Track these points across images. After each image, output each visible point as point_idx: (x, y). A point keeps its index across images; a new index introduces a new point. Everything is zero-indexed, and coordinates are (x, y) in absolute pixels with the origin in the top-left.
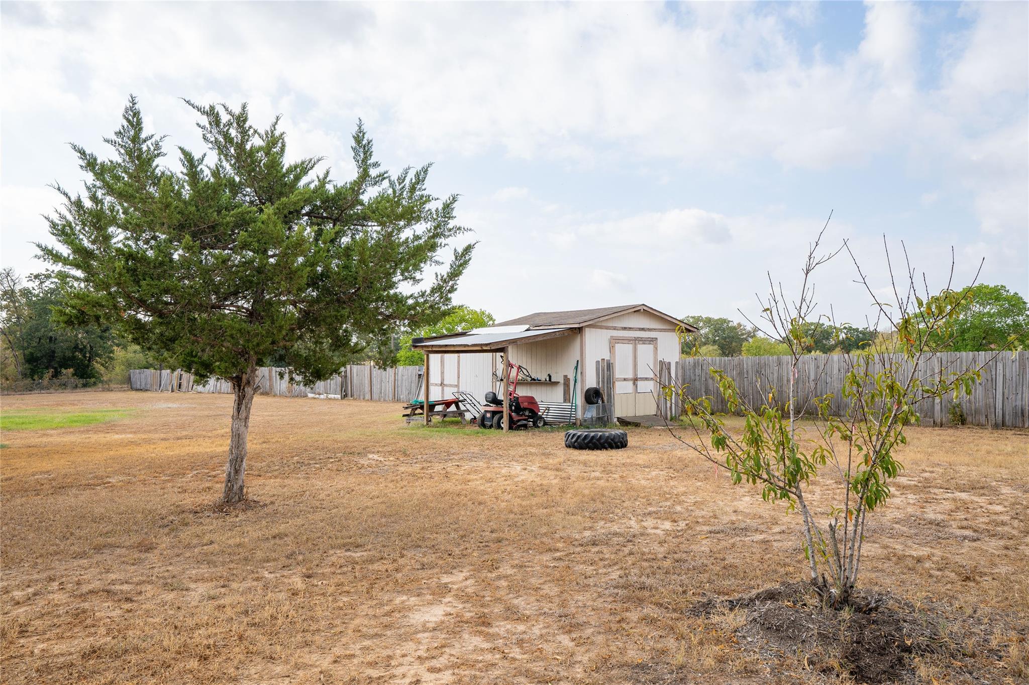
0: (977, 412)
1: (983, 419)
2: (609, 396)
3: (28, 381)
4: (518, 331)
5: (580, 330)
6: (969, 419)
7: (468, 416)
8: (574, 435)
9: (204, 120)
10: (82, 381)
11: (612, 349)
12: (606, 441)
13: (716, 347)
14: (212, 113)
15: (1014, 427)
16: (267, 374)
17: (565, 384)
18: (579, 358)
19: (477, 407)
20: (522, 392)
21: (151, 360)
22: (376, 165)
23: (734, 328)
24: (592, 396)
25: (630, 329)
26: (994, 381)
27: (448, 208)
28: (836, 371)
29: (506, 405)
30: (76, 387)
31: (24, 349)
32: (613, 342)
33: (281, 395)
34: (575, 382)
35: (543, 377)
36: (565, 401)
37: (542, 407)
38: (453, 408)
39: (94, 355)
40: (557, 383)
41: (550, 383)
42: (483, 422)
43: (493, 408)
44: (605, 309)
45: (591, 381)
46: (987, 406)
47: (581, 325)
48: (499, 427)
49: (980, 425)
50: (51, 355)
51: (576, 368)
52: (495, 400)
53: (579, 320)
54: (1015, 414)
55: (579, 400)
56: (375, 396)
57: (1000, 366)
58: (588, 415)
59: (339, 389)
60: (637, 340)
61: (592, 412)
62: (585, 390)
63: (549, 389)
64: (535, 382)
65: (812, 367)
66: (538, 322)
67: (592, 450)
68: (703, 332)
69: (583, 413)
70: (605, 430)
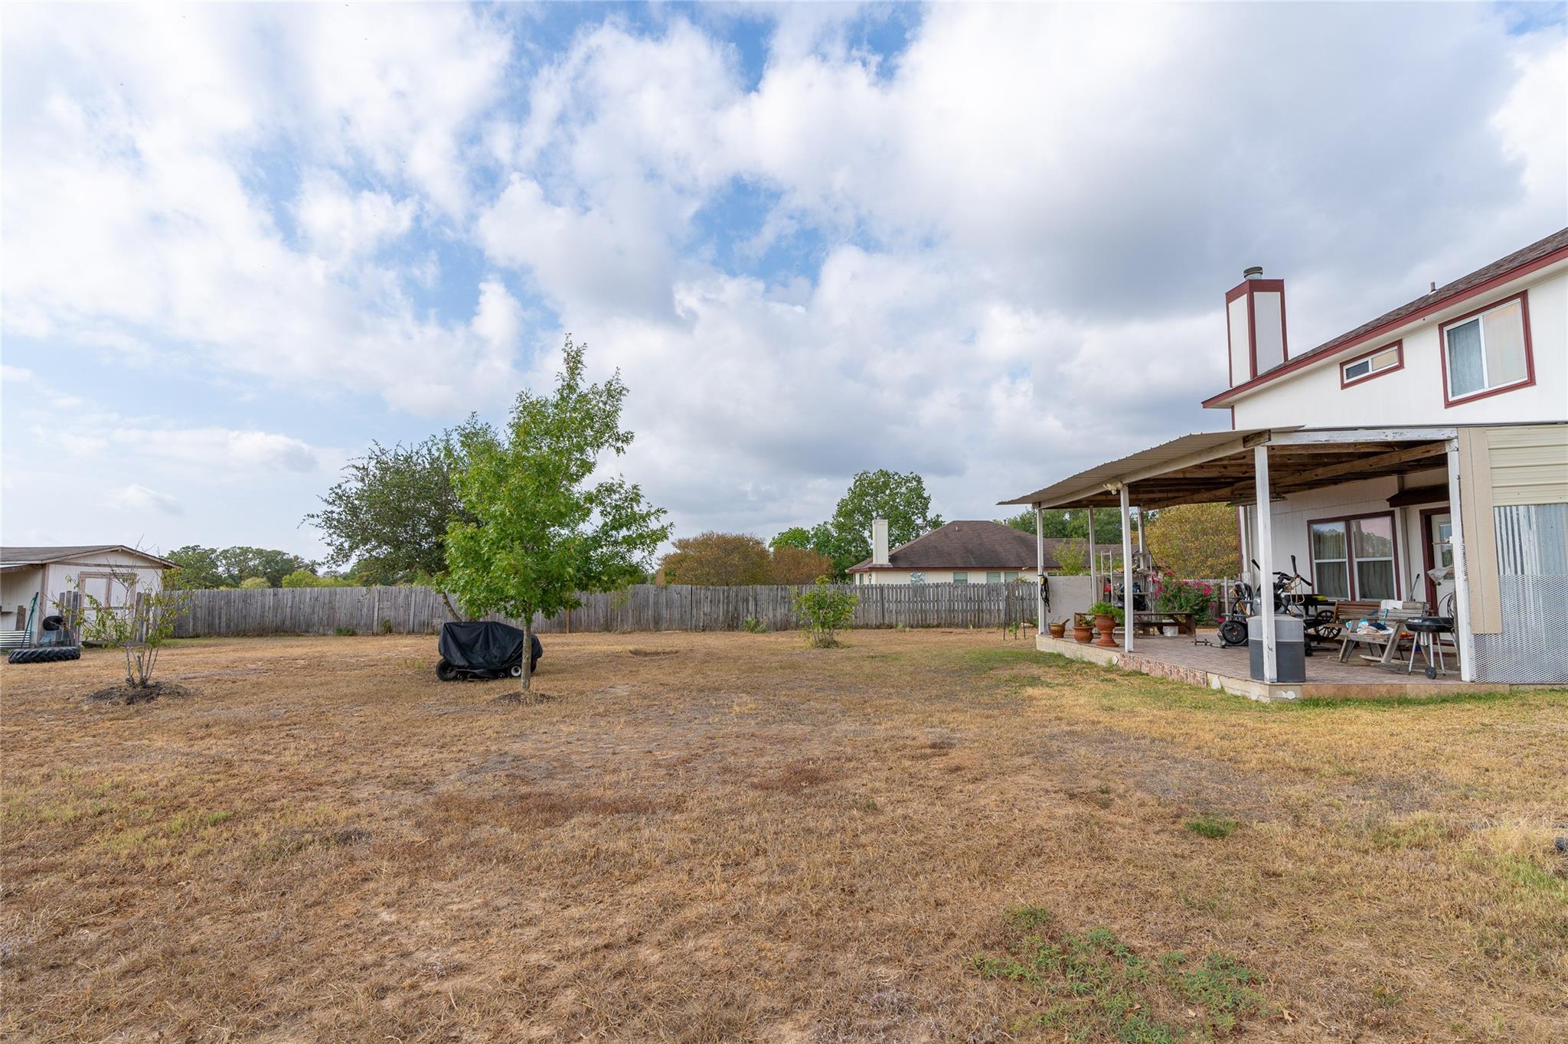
0: (399, 624)
1: (402, 629)
2: (74, 623)
5: (43, 566)
6: (394, 630)
8: (19, 653)
11: (81, 582)
12: (55, 656)
13: (265, 579)
15: (419, 633)
17: (19, 613)
18: (39, 590)
23: (290, 560)
24: (50, 624)
25: (105, 566)
26: (409, 604)
28: (308, 600)
32: (83, 577)
34: (33, 611)
36: (18, 629)
40: (9, 614)
41: (2, 613)
44: (83, 547)
45: (52, 611)
46: (405, 621)
47: (44, 562)
49: (400, 633)
51: (35, 599)
53: (42, 557)
55: (36, 627)
57: (413, 595)
58: (46, 640)
60: (110, 577)
61: (53, 636)
62: (44, 618)
65: (290, 596)
67: (38, 662)
68: (251, 564)
69: (41, 635)
70: (64, 648)
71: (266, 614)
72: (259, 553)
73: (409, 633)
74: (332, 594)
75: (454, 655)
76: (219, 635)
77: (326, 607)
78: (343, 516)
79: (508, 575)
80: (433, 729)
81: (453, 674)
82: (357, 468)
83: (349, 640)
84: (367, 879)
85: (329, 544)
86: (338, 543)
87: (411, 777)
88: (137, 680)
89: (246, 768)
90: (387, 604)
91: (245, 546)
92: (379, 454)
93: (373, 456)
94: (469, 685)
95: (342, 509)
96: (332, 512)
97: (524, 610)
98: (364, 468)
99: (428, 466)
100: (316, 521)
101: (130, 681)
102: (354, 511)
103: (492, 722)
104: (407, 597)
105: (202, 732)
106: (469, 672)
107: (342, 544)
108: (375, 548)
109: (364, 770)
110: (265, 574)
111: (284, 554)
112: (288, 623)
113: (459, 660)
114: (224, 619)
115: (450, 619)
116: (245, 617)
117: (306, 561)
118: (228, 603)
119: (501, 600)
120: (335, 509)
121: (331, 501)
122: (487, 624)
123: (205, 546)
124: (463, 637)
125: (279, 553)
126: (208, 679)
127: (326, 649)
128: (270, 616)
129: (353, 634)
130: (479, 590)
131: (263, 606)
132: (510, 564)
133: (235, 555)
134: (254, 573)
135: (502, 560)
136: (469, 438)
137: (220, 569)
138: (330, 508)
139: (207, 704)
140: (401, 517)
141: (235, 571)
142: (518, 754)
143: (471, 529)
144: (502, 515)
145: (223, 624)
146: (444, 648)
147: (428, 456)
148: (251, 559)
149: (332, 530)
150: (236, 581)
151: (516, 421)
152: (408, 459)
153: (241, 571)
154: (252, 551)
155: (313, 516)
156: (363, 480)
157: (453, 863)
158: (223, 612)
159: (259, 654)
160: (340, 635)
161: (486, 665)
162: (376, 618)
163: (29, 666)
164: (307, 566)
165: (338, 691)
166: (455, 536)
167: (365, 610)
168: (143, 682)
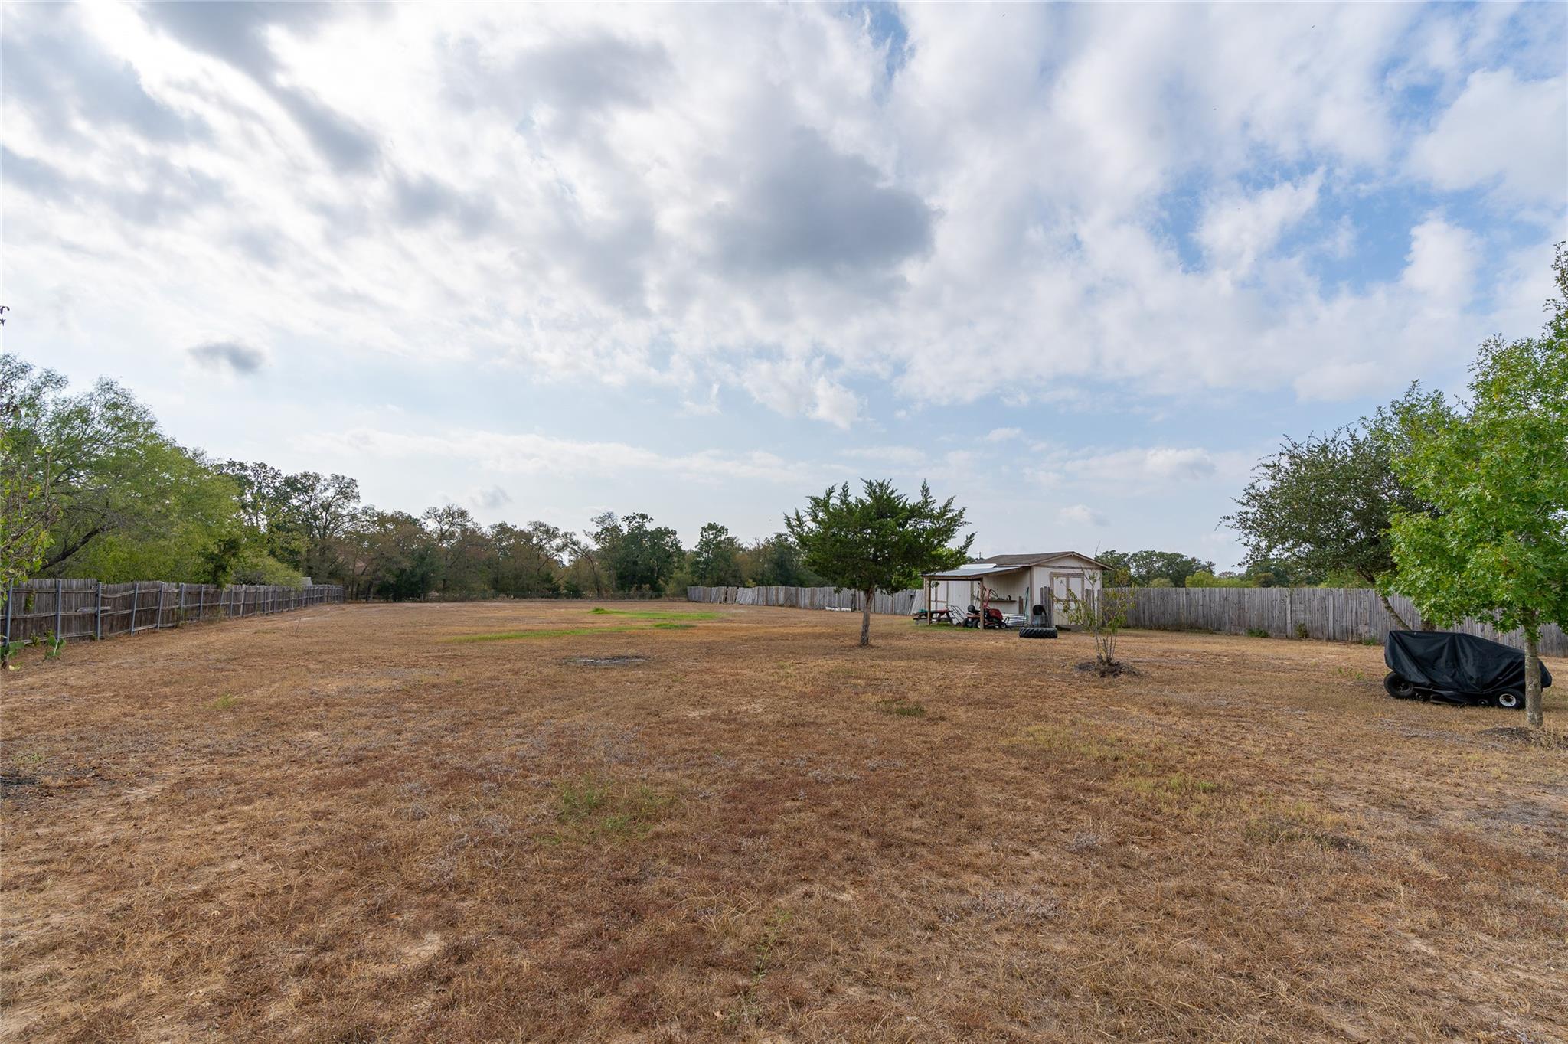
0: (1317, 629)
1: (1320, 635)
2: (1050, 610)
3: (621, 592)
4: (989, 567)
5: (1029, 568)
6: (1311, 634)
7: (955, 622)
8: (1024, 630)
9: (866, 485)
10: (655, 594)
11: (1051, 580)
12: (1044, 634)
13: (1168, 579)
14: (870, 485)
15: (1342, 640)
16: (794, 592)
17: (1020, 602)
18: (1029, 586)
19: (961, 614)
20: (991, 607)
21: (695, 580)
22: (931, 497)
23: (1188, 562)
24: (1038, 610)
25: (1064, 567)
26: (1326, 608)
27: (961, 513)
28: (1217, 599)
29: (981, 613)
30: (651, 597)
31: (617, 569)
32: (1053, 576)
33: (805, 608)
34: (1027, 601)
35: (1005, 597)
36: (1020, 613)
37: (1004, 617)
38: (945, 616)
39: (660, 574)
40: (1014, 601)
41: (1010, 602)
42: (966, 624)
43: (972, 615)
45: (1037, 600)
46: (1323, 626)
47: (1030, 565)
48: (977, 627)
49: (1318, 639)
50: (634, 575)
51: (1028, 592)
52: (972, 610)
54: (1343, 632)
55: (1029, 613)
56: (877, 610)
57: (1331, 598)
58: (1035, 622)
59: (850, 604)
60: (1068, 575)
61: (1038, 621)
62: (1033, 606)
63: (1009, 605)
64: (1000, 601)
65: (1201, 596)
66: (1002, 561)
67: (1035, 638)
68: (1156, 565)
69: (1032, 621)
70: (1044, 629)
71: (1181, 611)
72: (1162, 555)
73: (1329, 640)
74: (1241, 595)
75: (1407, 669)
76: (1145, 627)
77: (1236, 607)
78: (1258, 516)
79: (1495, 576)
80: (1406, 750)
81: (1408, 692)
82: (1267, 466)
83: (1263, 642)
84: (1380, 896)
85: (1245, 545)
86: (1254, 543)
87: (1399, 800)
88: (1105, 659)
89: (1214, 748)
90: (1300, 607)
91: (1150, 549)
92: (1292, 448)
93: (1285, 451)
94: (1435, 707)
95: (1256, 509)
96: (1247, 513)
97: (1524, 622)
98: (1275, 465)
99: (1350, 453)
100: (1232, 522)
101: (1100, 658)
102: (1268, 509)
103: (1498, 759)
104: (1323, 600)
105: (1163, 710)
106: (1432, 692)
107: (1258, 544)
108: (1294, 546)
109: (1336, 777)
110: (1168, 575)
111: (1183, 556)
112: (1201, 620)
113: (1414, 675)
114: (1147, 614)
115: (1393, 625)
116: (1164, 613)
117: (1203, 563)
118: (1149, 600)
119: (1484, 606)
120: (1249, 509)
121: (1245, 501)
122: (1453, 636)
123: (1119, 551)
124: (1419, 649)
125: (1178, 555)
126: (1151, 664)
127: (1243, 648)
128: (1185, 613)
129: (1266, 636)
130: (1448, 593)
131: (1178, 604)
132: (1500, 562)
133: (1143, 558)
134: (1159, 574)
135: (1483, 558)
136: (1406, 413)
137: (1132, 571)
138: (1244, 509)
139: (1157, 686)
140: (1322, 511)
141: (1143, 572)
142: (1557, 809)
143: (1423, 519)
144: (1480, 499)
145: (1147, 618)
146: (1393, 659)
147: (1350, 443)
148: (1155, 562)
149: (1247, 531)
150: (1144, 581)
151: (1481, 379)
152: (1324, 449)
153: (1148, 572)
154: (1156, 555)
155: (1228, 518)
156: (1274, 478)
157: (1495, 918)
158: (1146, 607)
159: (1184, 647)
160: (1252, 636)
161: (1456, 686)
162: (1289, 621)
163: (1031, 640)
164: (1204, 568)
165: (1272, 692)
166: (1403, 531)
167: (1276, 612)
168: (1109, 660)
